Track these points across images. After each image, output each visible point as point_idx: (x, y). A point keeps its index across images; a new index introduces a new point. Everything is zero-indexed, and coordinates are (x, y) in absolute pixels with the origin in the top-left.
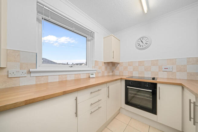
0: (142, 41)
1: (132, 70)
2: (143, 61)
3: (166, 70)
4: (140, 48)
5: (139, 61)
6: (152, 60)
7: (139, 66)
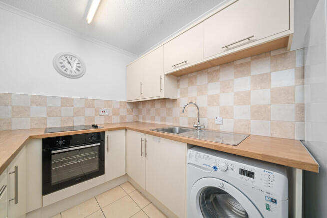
0: (69, 62)
1: (45, 115)
2: (72, 99)
3: (103, 113)
4: (65, 72)
5: (61, 98)
6: (86, 99)
7: (62, 106)
